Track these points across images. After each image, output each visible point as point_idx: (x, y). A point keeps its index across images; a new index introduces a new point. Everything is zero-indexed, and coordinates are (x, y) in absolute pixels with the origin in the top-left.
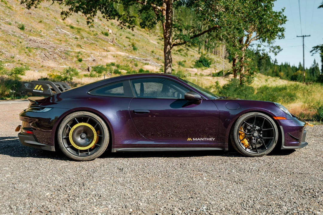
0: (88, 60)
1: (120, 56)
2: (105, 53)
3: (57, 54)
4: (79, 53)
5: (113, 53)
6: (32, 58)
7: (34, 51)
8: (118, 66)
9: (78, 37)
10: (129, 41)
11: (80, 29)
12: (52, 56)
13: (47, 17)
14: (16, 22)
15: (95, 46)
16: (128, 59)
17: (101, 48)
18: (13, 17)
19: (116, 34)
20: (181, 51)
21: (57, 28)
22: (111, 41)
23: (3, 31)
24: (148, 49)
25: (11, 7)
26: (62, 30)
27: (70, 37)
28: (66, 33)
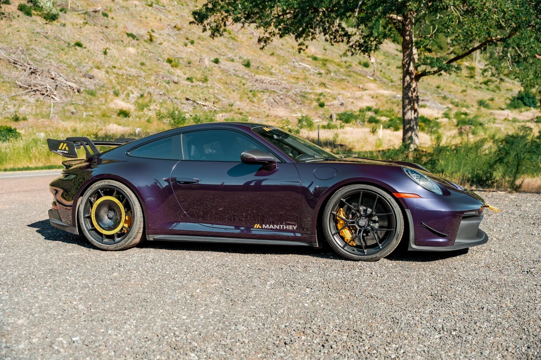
0: (333, 105)
1: (383, 95)
2: (358, 93)
3: (291, 98)
4: (321, 94)
5: (372, 92)
6: (256, 105)
7: (260, 96)
8: (376, 112)
9: (323, 72)
11: (326, 60)
12: (282, 100)
13: (282, 47)
14: (240, 58)
15: (346, 83)
16: (395, 100)
17: (354, 86)
18: (237, 51)
20: (489, 83)
21: (294, 60)
22: (371, 74)
23: (222, 71)
24: (431, 83)
25: (236, 38)
26: (300, 63)
27: (311, 72)
28: (306, 67)
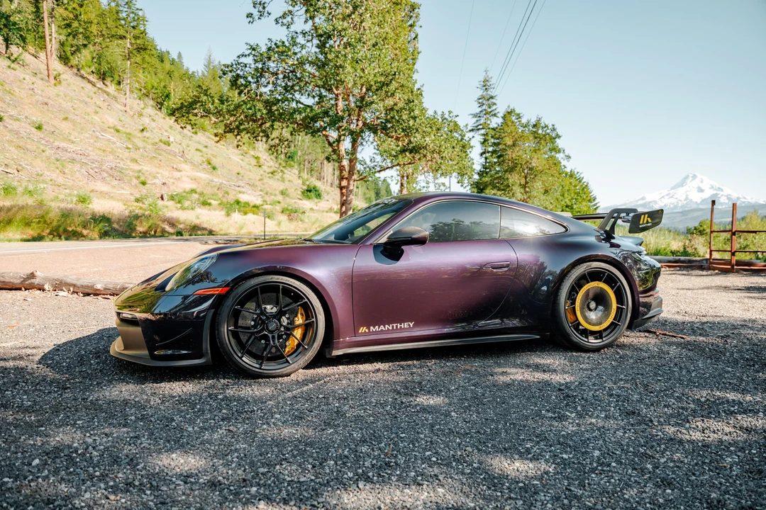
0: (154, 184)
1: (200, 178)
2: (177, 174)
3: (107, 172)
4: (140, 171)
5: (188, 174)
6: (69, 177)
7: (70, 167)
8: (201, 194)
9: (130, 146)
10: (202, 156)
11: (130, 134)
12: (98, 174)
13: (73, 111)
14: (26, 117)
15: (160, 162)
16: (213, 184)
17: (168, 166)
18: (19, 109)
19: (180, 144)
20: (275, 174)
21: (95, 130)
22: (180, 155)
23: (11, 131)
24: (231, 169)
25: (12, 91)
26: (103, 134)
27: (117, 145)
28: (110, 139)
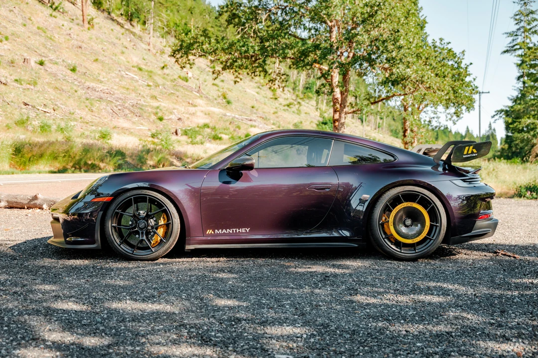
0: (170, 119)
1: (214, 113)
2: (192, 109)
3: (129, 110)
4: (158, 108)
5: (203, 109)
6: (96, 115)
7: (98, 105)
8: (214, 129)
9: (151, 84)
10: (218, 90)
11: (151, 72)
12: (121, 112)
13: (103, 52)
14: (63, 61)
15: (176, 98)
16: (226, 118)
17: (184, 101)
18: (58, 53)
19: (198, 79)
20: (291, 106)
21: (120, 69)
22: (196, 90)
23: (50, 74)
24: (245, 103)
25: (52, 37)
26: (127, 73)
27: (139, 83)
28: (133, 78)
